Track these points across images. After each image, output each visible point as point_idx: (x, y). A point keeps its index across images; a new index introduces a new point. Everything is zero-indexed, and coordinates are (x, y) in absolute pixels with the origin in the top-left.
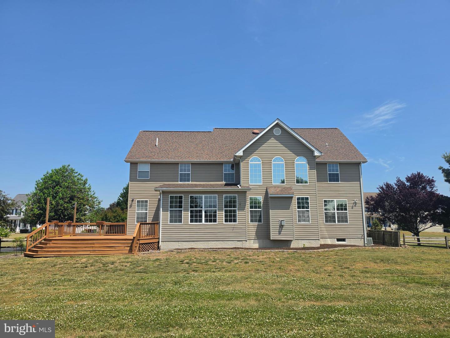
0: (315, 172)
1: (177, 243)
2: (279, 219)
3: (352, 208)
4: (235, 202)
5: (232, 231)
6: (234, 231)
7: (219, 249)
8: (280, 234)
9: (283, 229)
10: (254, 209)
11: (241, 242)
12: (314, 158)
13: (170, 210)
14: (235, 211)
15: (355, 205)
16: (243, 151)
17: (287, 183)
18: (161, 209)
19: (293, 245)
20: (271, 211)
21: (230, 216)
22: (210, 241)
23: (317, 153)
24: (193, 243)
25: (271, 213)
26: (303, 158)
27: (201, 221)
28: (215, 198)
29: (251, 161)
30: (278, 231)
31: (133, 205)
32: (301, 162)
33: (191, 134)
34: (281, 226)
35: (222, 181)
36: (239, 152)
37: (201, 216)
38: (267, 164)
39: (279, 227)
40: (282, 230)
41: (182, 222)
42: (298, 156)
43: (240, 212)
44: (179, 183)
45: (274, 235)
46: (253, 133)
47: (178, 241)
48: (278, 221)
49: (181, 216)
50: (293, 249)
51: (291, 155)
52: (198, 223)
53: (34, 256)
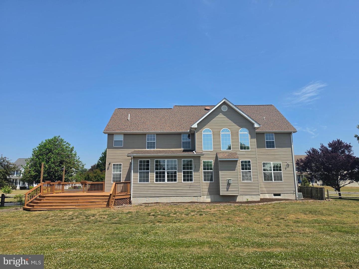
0: (255, 140)
1: (145, 198)
2: (227, 178)
3: (286, 169)
4: (191, 165)
6: (191, 188)
7: (179, 203)
8: (227, 190)
10: (206, 171)
11: (196, 198)
12: (254, 129)
13: (139, 172)
14: (191, 172)
15: (288, 167)
16: (198, 124)
17: (233, 150)
18: (132, 171)
19: (238, 200)
20: (220, 172)
21: (188, 176)
22: (171, 197)
23: (256, 125)
25: (220, 174)
26: (245, 129)
27: (164, 181)
28: (175, 161)
29: (204, 132)
30: (226, 188)
31: (110, 167)
32: (244, 133)
33: (156, 110)
34: (229, 184)
35: (181, 148)
36: (194, 125)
37: (164, 177)
38: (216, 135)
39: (227, 185)
40: (229, 187)
41: (149, 182)
42: (241, 127)
43: (195, 173)
44: (147, 149)
45: (223, 192)
46: (205, 109)
48: (226, 180)
49: (148, 177)
50: (238, 203)
51: (236, 127)
52: (162, 182)
53: (31, 210)
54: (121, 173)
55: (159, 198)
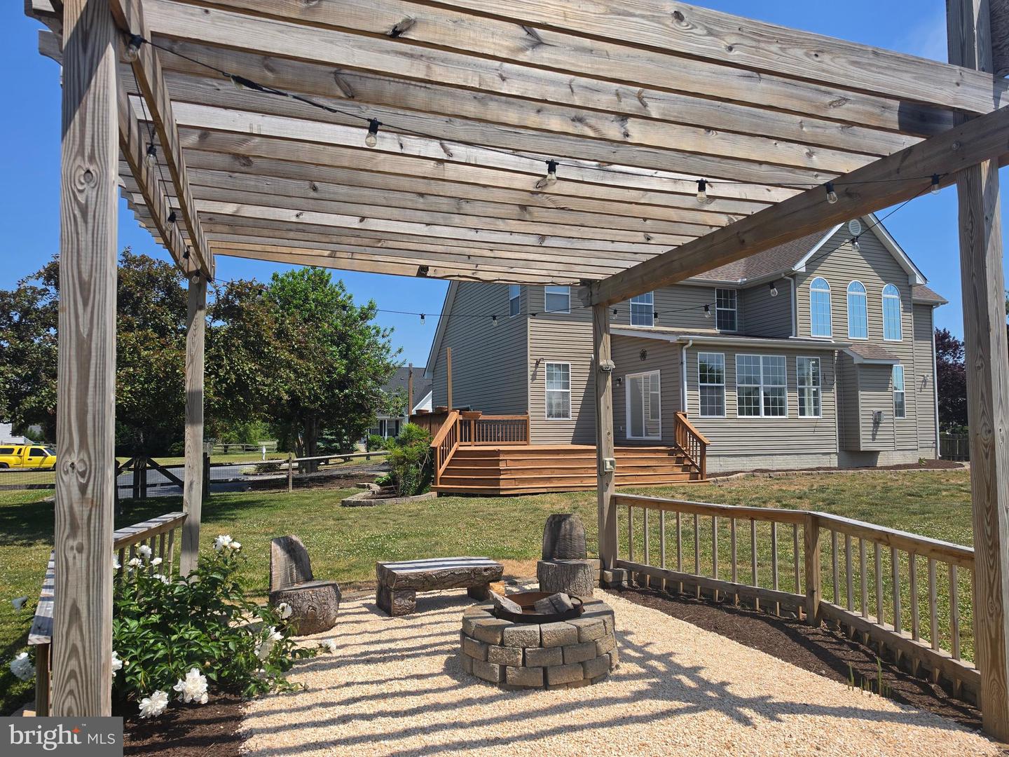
0: (911, 317)
1: (717, 459)
2: (874, 409)
3: (921, 391)
5: (812, 434)
6: (816, 433)
8: (874, 439)
9: (880, 429)
11: (828, 457)
12: (909, 288)
13: (701, 387)
15: (925, 385)
16: (806, 264)
17: (871, 337)
18: (686, 383)
19: (881, 461)
20: (860, 393)
21: (809, 402)
22: (776, 455)
23: (919, 280)
24: (744, 458)
25: (860, 397)
26: (894, 288)
27: (757, 412)
29: (815, 286)
30: (871, 433)
31: (538, 373)
32: (890, 294)
34: (877, 423)
35: (712, 327)
36: (799, 264)
37: (757, 402)
38: (839, 294)
39: (872, 425)
40: (877, 431)
41: (723, 414)
42: (887, 282)
43: (825, 395)
44: (632, 326)
45: (865, 445)
47: (719, 456)
48: (871, 413)
49: (720, 401)
50: (881, 468)
51: (879, 280)
52: (753, 417)
53: (501, 493)
54: (569, 390)
55: (748, 458)
